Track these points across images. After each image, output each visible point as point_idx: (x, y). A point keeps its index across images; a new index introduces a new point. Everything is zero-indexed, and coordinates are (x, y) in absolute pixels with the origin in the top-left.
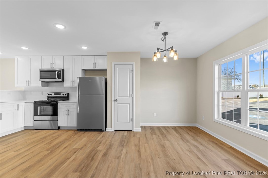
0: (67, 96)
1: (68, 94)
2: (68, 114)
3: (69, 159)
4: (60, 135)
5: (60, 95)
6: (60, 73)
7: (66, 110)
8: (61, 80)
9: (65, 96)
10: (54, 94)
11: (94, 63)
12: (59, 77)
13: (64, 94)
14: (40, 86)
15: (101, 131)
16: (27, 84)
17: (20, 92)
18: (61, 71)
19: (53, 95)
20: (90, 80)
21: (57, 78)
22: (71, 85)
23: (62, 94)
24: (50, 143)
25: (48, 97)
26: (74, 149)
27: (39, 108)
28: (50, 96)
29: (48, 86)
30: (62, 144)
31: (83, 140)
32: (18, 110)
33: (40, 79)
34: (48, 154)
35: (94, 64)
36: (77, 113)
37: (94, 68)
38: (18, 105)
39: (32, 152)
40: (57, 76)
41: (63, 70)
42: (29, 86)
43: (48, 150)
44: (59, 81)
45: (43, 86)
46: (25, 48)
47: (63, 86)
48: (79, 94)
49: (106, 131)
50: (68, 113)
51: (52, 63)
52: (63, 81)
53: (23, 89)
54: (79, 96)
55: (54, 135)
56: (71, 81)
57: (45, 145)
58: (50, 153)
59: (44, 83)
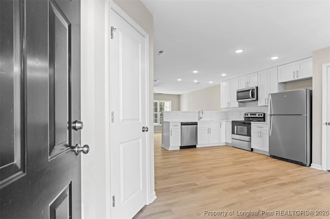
0: (262, 116)
1: (264, 114)
2: (261, 137)
3: (244, 173)
4: (249, 156)
5: (256, 115)
6: (253, 91)
7: (258, 132)
8: (255, 99)
9: (260, 116)
10: (250, 114)
11: (295, 71)
12: (253, 96)
13: (260, 114)
14: (237, 106)
15: (302, 164)
16: (228, 105)
17: (225, 112)
18: (254, 89)
19: (249, 116)
20: (285, 96)
21: (251, 97)
22: (266, 104)
23: (257, 114)
24: (237, 159)
25: (245, 118)
26: (254, 169)
27: (235, 127)
28: (247, 116)
29: (245, 107)
30: (246, 162)
31: (270, 166)
32: (221, 127)
33: (237, 99)
34: (232, 165)
35: (295, 73)
36: (269, 136)
37: (296, 79)
38: (221, 123)
39: (222, 160)
40: (250, 96)
41: (257, 88)
42: (230, 107)
43: (233, 162)
44: (253, 100)
45: (240, 106)
46: (224, 75)
47: (258, 105)
48: (272, 114)
49: (310, 167)
50: (260, 135)
51: (247, 82)
52: (257, 99)
53: (226, 110)
54: (272, 116)
55: (245, 154)
56: (266, 99)
57: (233, 159)
58: (233, 165)
59: (241, 103)
